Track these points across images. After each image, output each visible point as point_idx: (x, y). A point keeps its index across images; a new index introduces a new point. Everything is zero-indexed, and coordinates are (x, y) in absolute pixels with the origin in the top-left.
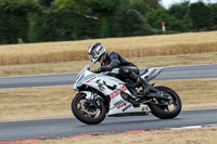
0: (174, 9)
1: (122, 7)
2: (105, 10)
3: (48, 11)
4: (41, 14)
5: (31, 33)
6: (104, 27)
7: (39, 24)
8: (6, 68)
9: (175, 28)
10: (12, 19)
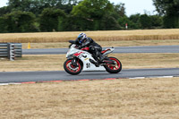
0: (132, 18)
1: (106, 15)
2: (97, 17)
3: (68, 16)
4: (65, 17)
5: (59, 27)
6: (97, 25)
7: (64, 22)
8: (47, 44)
9: (132, 27)
10: (50, 20)
